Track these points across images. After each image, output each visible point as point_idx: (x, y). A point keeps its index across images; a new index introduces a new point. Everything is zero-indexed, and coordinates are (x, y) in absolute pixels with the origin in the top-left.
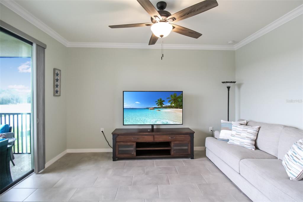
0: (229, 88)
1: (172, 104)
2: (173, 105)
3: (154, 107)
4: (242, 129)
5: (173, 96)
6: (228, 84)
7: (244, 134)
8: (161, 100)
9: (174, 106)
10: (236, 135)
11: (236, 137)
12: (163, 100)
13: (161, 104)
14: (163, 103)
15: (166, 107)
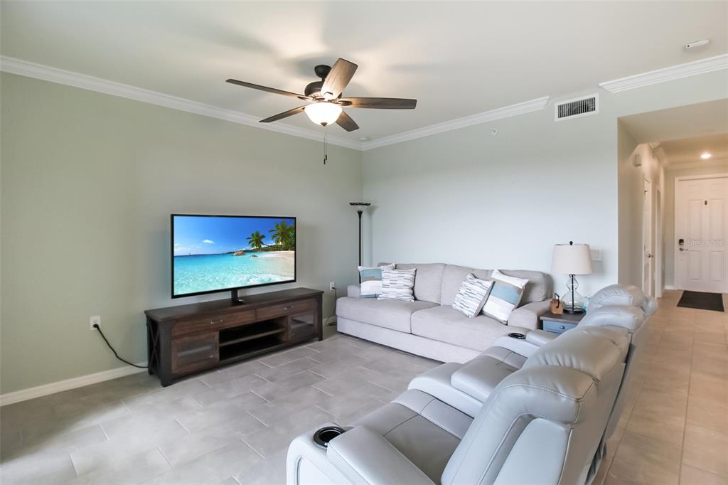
0: (360, 213)
1: (278, 242)
2: (280, 243)
3: (244, 249)
4: (396, 275)
5: (280, 227)
6: (360, 208)
7: (401, 282)
8: (257, 235)
9: (281, 246)
10: (391, 285)
11: (392, 287)
13: (257, 242)
14: (262, 240)
15: (267, 250)
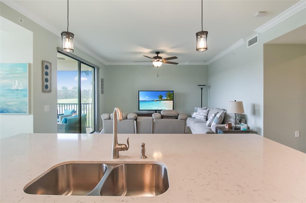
1: (167, 98)
3: (157, 100)
4: (201, 111)
5: (168, 94)
7: (202, 114)
8: (161, 95)
12: (162, 95)
13: (161, 98)
15: (164, 100)
